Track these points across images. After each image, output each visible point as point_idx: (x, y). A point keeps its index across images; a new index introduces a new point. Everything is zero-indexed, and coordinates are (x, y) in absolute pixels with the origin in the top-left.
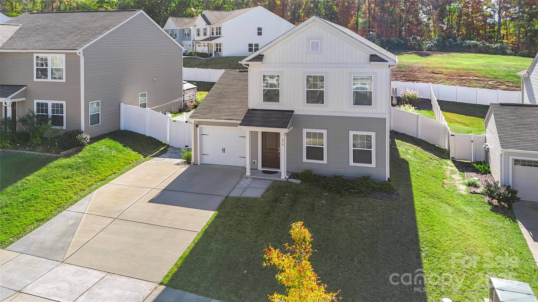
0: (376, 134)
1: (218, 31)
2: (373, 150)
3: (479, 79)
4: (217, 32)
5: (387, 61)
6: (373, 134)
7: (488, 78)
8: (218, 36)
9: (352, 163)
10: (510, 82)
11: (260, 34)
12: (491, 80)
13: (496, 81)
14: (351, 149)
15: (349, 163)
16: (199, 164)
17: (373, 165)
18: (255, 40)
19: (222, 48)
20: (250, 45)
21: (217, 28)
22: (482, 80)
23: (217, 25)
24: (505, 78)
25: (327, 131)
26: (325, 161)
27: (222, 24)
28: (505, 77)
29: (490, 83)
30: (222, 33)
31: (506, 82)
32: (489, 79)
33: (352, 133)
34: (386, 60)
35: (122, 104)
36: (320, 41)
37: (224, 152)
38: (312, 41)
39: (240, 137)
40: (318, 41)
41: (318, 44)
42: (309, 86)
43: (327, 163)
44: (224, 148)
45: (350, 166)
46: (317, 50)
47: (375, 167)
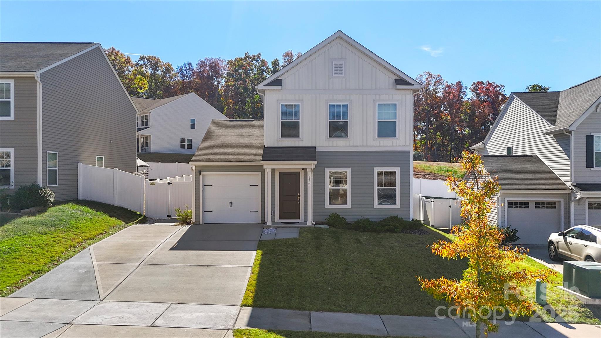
0: (400, 169)
1: (145, 121)
2: (398, 188)
3: (417, 173)
4: (143, 123)
5: (413, 85)
6: (397, 170)
7: (424, 172)
8: (145, 126)
9: (376, 205)
10: (443, 176)
11: (193, 127)
12: (427, 175)
13: (432, 176)
14: (376, 188)
15: (373, 205)
16: (201, 223)
17: (398, 205)
18: (188, 134)
19: (150, 142)
20: (183, 141)
21: (143, 117)
22: (420, 174)
23: (143, 113)
24: (439, 173)
25: (351, 169)
26: (349, 205)
27: (150, 111)
28: (438, 171)
29: (427, 177)
30: (151, 123)
31: (440, 176)
32: (425, 174)
33: (377, 170)
34: (412, 83)
35: (81, 165)
36: (343, 64)
37: (231, 206)
38: (335, 63)
39: (250, 185)
40: (342, 63)
41: (342, 66)
42: (332, 117)
43: (350, 207)
44: (231, 202)
45: (374, 208)
46: (341, 74)
47: (400, 207)
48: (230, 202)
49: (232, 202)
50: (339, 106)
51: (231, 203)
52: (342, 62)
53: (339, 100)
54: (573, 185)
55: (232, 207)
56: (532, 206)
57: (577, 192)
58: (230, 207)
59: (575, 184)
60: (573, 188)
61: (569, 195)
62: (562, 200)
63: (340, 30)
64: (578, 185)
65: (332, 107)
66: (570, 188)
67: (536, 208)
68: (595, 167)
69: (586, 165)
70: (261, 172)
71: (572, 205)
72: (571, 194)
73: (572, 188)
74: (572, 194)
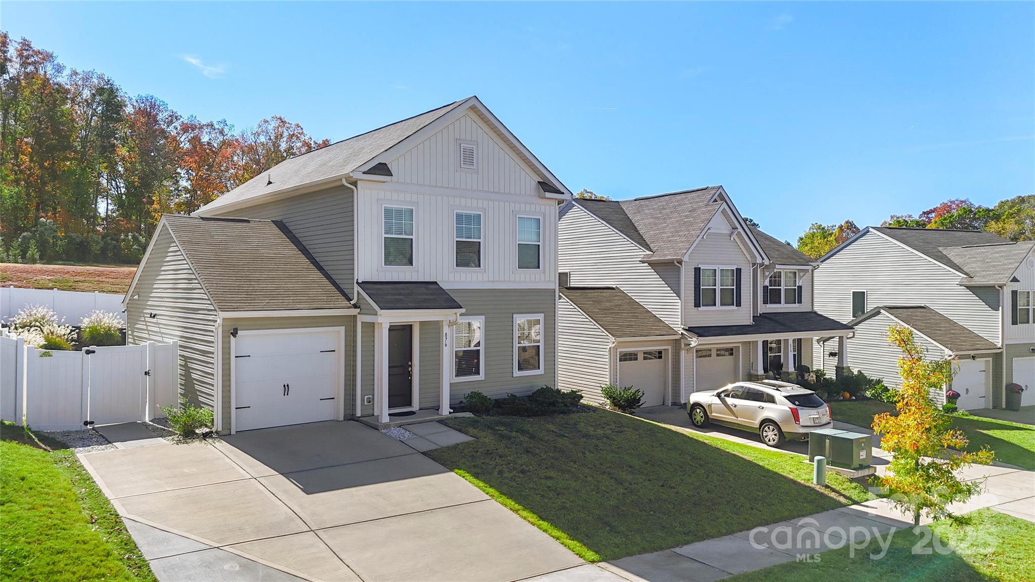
2: (542, 344)
5: (563, 193)
6: (541, 318)
9: (517, 373)
14: (516, 345)
15: (513, 373)
16: (233, 432)
17: (542, 370)
25: (485, 318)
26: (482, 376)
33: (517, 318)
34: (562, 191)
36: (475, 148)
37: (286, 393)
38: (463, 147)
39: (321, 352)
40: (473, 148)
41: (473, 153)
42: (459, 231)
43: (484, 379)
44: (286, 385)
45: (515, 377)
46: (471, 166)
47: (543, 373)
48: (284, 386)
49: (288, 386)
50: (468, 217)
51: (286, 388)
52: (473, 146)
53: (469, 207)
54: (684, 329)
55: (288, 394)
56: (640, 357)
57: (692, 338)
58: (284, 395)
59: (687, 328)
60: (684, 332)
61: (677, 341)
62: (669, 348)
63: (475, 96)
64: (690, 329)
65: (459, 217)
66: (680, 332)
67: (644, 359)
68: (702, 306)
69: (693, 304)
70: (344, 327)
71: (683, 353)
72: (680, 341)
73: (682, 333)
74: (682, 340)
